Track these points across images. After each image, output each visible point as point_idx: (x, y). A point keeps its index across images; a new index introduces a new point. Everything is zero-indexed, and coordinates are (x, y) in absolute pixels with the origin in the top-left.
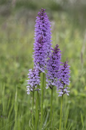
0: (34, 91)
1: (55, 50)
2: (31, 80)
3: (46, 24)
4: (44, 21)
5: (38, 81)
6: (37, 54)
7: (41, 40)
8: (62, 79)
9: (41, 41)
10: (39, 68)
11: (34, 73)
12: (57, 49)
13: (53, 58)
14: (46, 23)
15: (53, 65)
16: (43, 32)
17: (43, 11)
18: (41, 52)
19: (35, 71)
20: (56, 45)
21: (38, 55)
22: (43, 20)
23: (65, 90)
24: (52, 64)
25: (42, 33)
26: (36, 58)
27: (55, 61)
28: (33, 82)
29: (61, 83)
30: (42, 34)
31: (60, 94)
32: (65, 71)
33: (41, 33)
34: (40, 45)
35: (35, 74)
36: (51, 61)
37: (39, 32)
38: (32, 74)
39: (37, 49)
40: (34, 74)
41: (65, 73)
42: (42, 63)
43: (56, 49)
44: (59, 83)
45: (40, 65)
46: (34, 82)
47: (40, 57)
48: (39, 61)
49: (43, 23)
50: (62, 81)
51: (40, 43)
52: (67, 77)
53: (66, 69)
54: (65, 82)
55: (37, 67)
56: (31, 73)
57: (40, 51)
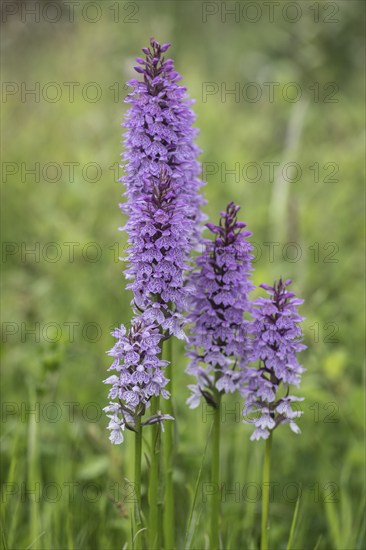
0: (141, 426)
1: (224, 227)
2: (126, 379)
3: (176, 114)
4: (165, 97)
5: (158, 380)
6: (147, 257)
7: (161, 190)
8: (266, 358)
9: (161, 197)
10: (161, 320)
11: (139, 345)
12: (232, 224)
13: (214, 265)
14: (176, 107)
15: (218, 300)
16: (163, 151)
17: (160, 51)
18: (166, 247)
19: (143, 336)
20: (229, 207)
21: (155, 261)
22: (161, 94)
23: (280, 410)
24: (215, 294)
25: (158, 155)
26: (145, 276)
27: (226, 279)
28: (135, 389)
29: (262, 380)
30: (161, 159)
31: (263, 427)
32: (281, 324)
33: (154, 157)
34: (162, 215)
35: (143, 349)
36: (210, 280)
37: (148, 153)
38: (130, 351)
39: (147, 234)
40: (137, 352)
41: (283, 332)
42: (174, 297)
43: (227, 225)
44: (256, 377)
45: (166, 306)
46: (143, 386)
47: (161, 269)
48: (159, 291)
49: (163, 107)
50: (269, 367)
51: (157, 203)
52: (292, 348)
53: (284, 314)
54: (282, 375)
55: (149, 316)
56: (127, 347)
57: (160, 244)
